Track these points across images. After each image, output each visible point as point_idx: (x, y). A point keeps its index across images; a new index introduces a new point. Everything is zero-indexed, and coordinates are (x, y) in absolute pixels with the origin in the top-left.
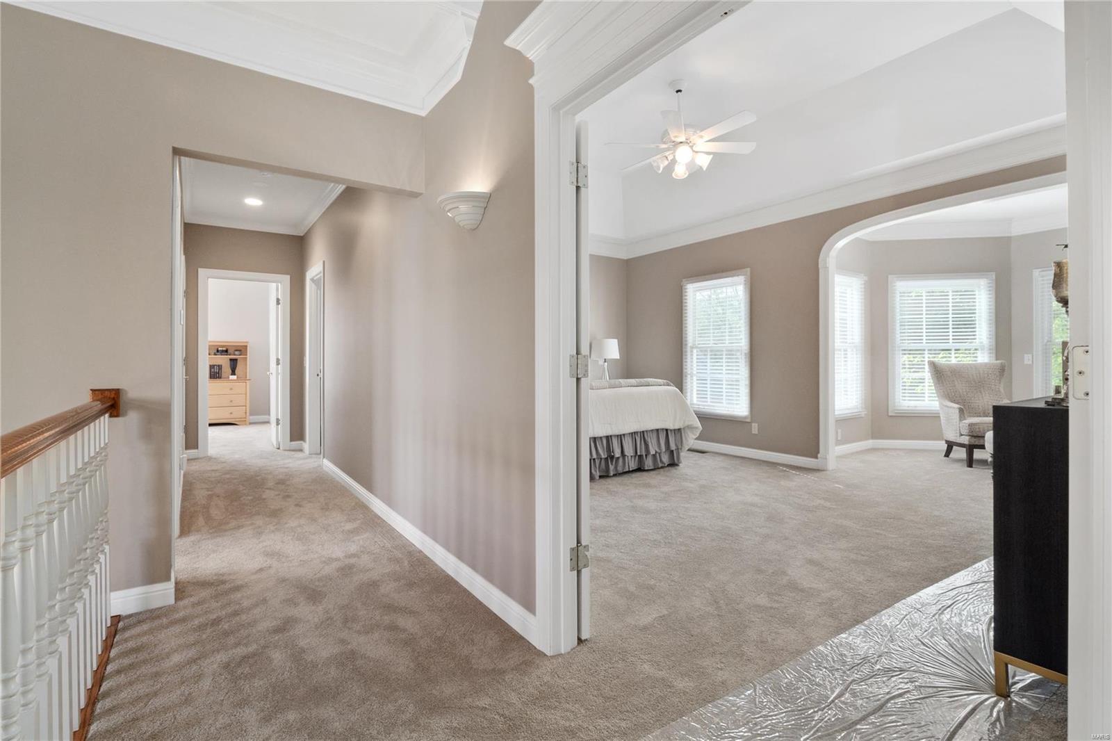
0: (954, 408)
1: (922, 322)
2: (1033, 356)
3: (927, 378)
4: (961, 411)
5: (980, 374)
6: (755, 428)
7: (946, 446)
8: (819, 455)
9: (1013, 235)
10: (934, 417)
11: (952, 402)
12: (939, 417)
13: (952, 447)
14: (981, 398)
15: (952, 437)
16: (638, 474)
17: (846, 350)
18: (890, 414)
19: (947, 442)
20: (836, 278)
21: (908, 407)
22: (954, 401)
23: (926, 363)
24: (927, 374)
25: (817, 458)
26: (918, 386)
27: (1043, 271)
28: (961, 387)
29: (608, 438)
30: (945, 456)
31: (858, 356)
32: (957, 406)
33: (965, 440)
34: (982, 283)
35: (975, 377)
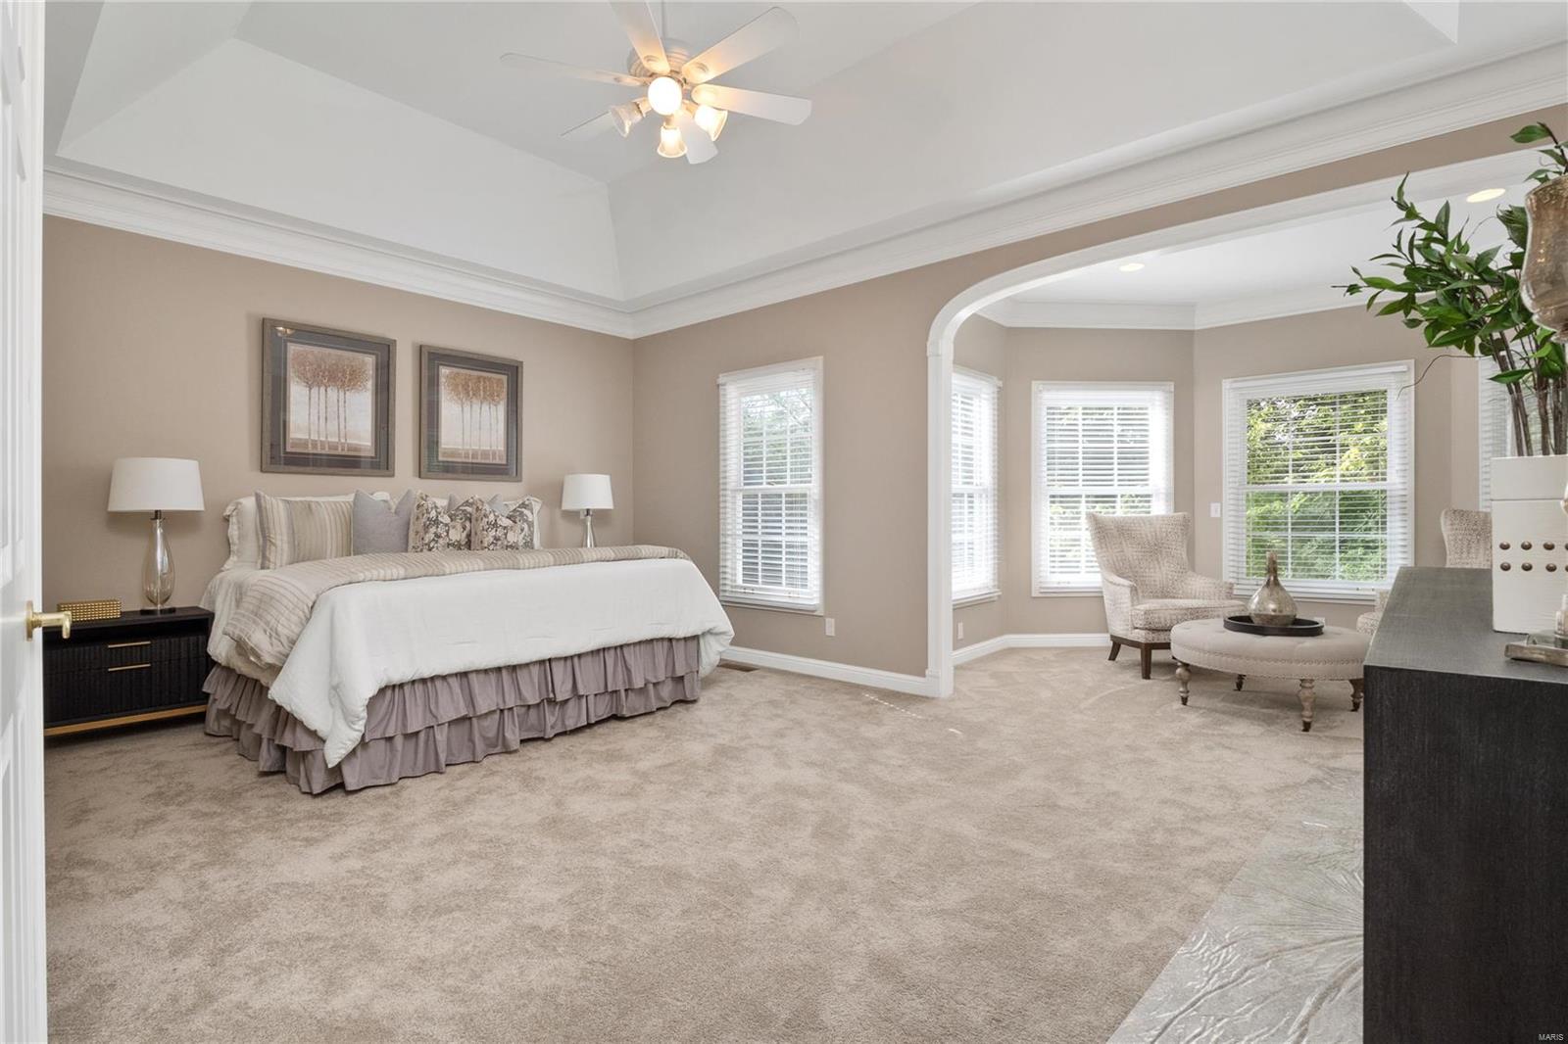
0: (1124, 586)
1: (1077, 453)
2: (1221, 507)
3: (1083, 539)
4: (1134, 590)
5: (1155, 531)
6: (830, 628)
7: (1111, 644)
8: (927, 672)
9: (1197, 328)
10: (1096, 598)
11: (1119, 576)
12: (1102, 597)
13: (1120, 646)
14: (1157, 570)
15: (1120, 629)
16: (614, 724)
17: (971, 496)
18: (1034, 595)
19: (1113, 637)
20: (954, 381)
21: (1059, 583)
22: (1121, 575)
23: (1083, 516)
24: (1084, 534)
25: (924, 676)
26: (1070, 551)
27: (1236, 382)
28: (1131, 552)
29: (546, 663)
30: (1110, 659)
31: (989, 505)
32: (1126, 582)
33: (1140, 636)
34: (1157, 398)
35: (1150, 538)
